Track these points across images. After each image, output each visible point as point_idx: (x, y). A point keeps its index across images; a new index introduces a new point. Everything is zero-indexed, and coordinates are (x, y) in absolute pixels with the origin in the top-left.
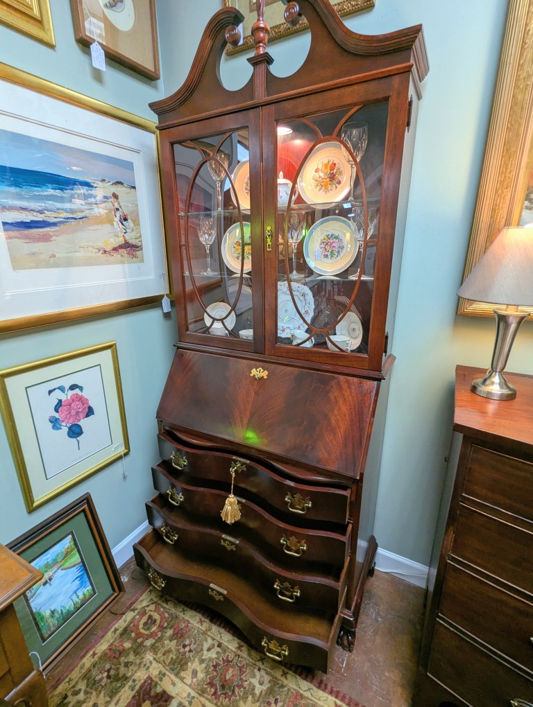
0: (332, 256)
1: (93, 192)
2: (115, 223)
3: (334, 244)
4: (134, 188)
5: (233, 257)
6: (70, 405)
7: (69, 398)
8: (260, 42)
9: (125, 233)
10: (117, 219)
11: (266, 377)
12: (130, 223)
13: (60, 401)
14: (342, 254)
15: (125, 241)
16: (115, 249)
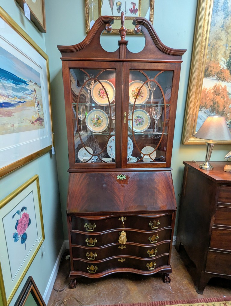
0: (139, 125)
1: (27, 87)
2: (35, 106)
3: (140, 120)
4: (40, 87)
5: (92, 125)
6: (22, 222)
7: (21, 217)
8: (123, 35)
9: (39, 112)
10: (36, 104)
11: (125, 178)
12: (40, 106)
13: (18, 221)
14: (143, 124)
15: (39, 116)
16: (36, 121)
